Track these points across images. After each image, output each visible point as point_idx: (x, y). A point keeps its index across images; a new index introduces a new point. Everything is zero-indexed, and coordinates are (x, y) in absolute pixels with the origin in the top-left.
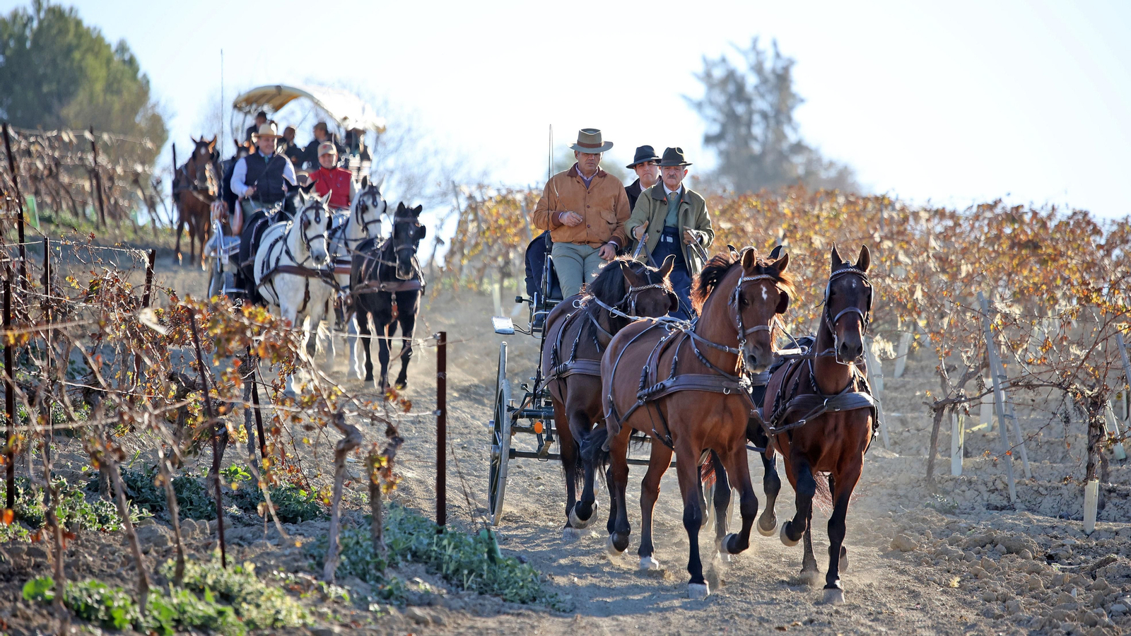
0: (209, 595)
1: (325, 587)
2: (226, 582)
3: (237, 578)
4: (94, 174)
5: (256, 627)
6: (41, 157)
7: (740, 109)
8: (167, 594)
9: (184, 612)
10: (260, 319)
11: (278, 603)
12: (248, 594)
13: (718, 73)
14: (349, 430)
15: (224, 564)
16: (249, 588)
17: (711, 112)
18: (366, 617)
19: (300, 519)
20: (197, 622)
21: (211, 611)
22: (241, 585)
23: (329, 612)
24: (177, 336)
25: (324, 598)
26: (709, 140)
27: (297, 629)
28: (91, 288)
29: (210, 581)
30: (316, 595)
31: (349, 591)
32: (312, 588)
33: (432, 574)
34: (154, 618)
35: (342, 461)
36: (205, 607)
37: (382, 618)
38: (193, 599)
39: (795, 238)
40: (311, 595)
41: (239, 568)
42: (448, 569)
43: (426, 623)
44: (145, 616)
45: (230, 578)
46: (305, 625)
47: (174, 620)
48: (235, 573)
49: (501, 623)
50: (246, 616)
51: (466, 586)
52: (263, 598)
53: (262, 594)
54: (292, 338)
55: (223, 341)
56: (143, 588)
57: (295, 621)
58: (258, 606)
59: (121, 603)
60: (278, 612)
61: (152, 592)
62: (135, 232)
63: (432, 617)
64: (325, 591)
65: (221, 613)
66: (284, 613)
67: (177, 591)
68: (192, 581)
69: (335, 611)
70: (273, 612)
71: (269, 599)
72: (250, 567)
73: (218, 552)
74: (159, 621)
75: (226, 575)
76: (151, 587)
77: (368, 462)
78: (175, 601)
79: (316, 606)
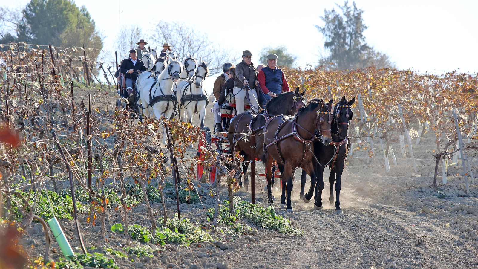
0: (176, 230)
1: (214, 227)
2: (180, 225)
3: (184, 224)
4: (85, 64)
5: (193, 242)
6: (64, 58)
7: (341, 31)
8: (161, 230)
9: (168, 236)
10: (189, 127)
11: (200, 233)
12: (189, 230)
13: (331, 17)
14: (222, 168)
15: (180, 219)
16: (190, 228)
17: (328, 33)
18: (231, 239)
19: (193, 202)
20: (173, 240)
21: (177, 236)
22: (186, 226)
23: (217, 236)
24: (146, 132)
25: (214, 231)
26: (327, 45)
27: (208, 242)
28: (116, 114)
29: (175, 225)
30: (211, 230)
31: (222, 229)
32: (210, 228)
33: (251, 223)
34: (158, 238)
35: (219, 180)
36: (175, 235)
37: (236, 239)
38: (171, 231)
39: (375, 89)
40: (210, 230)
41: (184, 220)
42: (257, 220)
43: (253, 241)
44: (155, 238)
45: (182, 224)
46: (210, 241)
47: (164, 239)
48: (183, 222)
49: (280, 241)
50: (189, 238)
51: (264, 227)
52: (195, 231)
53: (194, 229)
54: (200, 134)
55: (176, 135)
56: (154, 228)
57: (206, 240)
58: (193, 234)
59: (146, 233)
60: (200, 236)
61: (157, 229)
62: (101, 88)
63: (254, 238)
64: (215, 229)
65: (181, 237)
66: (203, 237)
67: (165, 228)
68: (168, 225)
69: (219, 236)
70: (199, 236)
71: (197, 232)
72: (188, 220)
73: (177, 214)
74: (160, 240)
75: (180, 223)
76: (156, 227)
77: (228, 180)
78: (164, 232)
79: (212, 234)
